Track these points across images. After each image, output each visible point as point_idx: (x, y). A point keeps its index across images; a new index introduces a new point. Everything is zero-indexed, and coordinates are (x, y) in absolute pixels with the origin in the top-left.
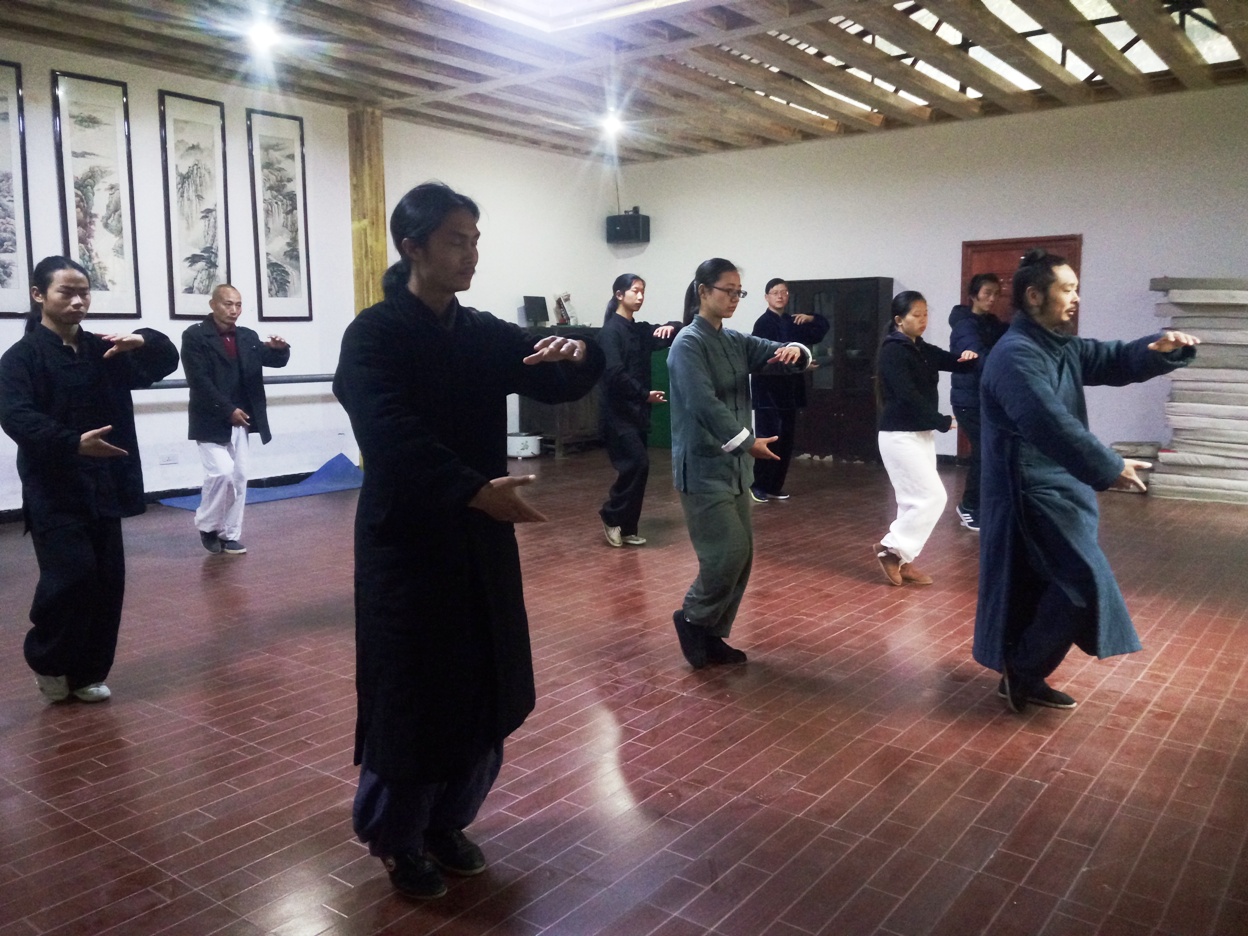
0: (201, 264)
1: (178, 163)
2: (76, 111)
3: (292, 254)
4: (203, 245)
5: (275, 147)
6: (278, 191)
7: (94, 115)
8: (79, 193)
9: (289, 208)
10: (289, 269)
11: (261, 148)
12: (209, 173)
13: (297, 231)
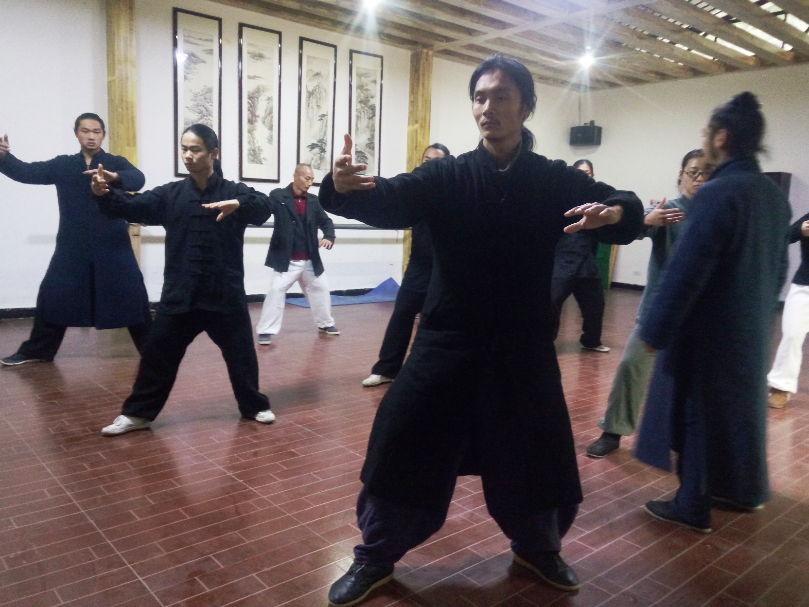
0: (317, 150)
1: (308, 84)
2: (252, 50)
3: (370, 146)
4: (318, 138)
5: (366, 75)
6: (365, 104)
7: (261, 52)
8: (250, 101)
9: (371, 115)
10: (368, 155)
11: (357, 76)
12: (325, 91)
13: (374, 131)
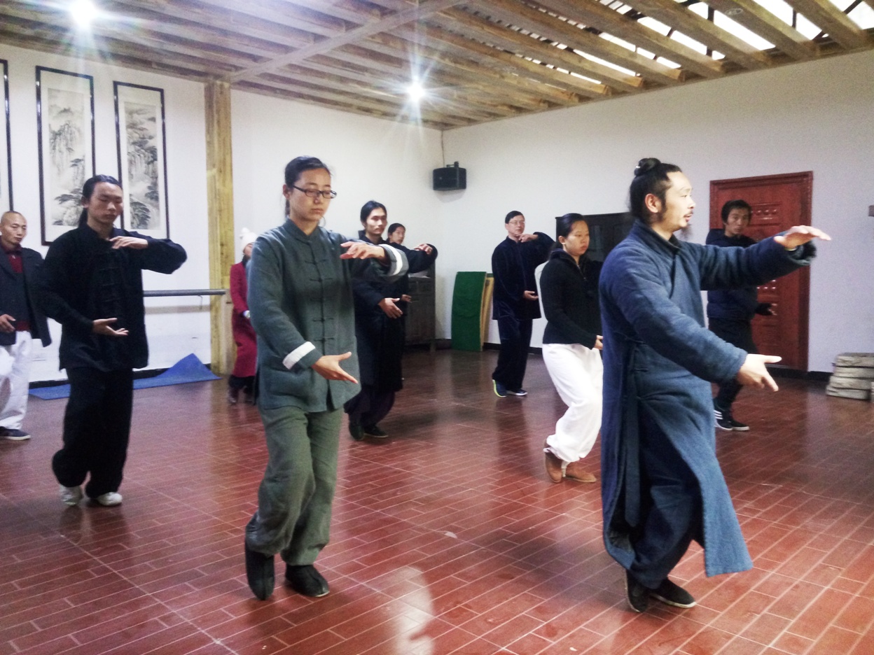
0: (70, 202)
1: (51, 123)
3: (153, 195)
4: (72, 188)
5: (139, 112)
6: (140, 146)
9: (151, 159)
10: (149, 207)
11: (126, 112)
12: (79, 131)
13: (157, 178)
